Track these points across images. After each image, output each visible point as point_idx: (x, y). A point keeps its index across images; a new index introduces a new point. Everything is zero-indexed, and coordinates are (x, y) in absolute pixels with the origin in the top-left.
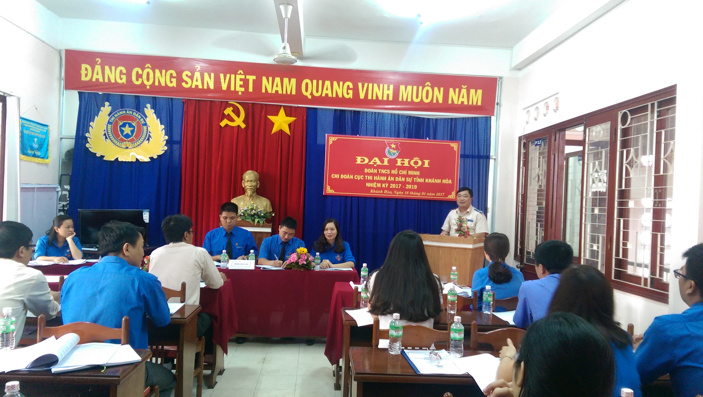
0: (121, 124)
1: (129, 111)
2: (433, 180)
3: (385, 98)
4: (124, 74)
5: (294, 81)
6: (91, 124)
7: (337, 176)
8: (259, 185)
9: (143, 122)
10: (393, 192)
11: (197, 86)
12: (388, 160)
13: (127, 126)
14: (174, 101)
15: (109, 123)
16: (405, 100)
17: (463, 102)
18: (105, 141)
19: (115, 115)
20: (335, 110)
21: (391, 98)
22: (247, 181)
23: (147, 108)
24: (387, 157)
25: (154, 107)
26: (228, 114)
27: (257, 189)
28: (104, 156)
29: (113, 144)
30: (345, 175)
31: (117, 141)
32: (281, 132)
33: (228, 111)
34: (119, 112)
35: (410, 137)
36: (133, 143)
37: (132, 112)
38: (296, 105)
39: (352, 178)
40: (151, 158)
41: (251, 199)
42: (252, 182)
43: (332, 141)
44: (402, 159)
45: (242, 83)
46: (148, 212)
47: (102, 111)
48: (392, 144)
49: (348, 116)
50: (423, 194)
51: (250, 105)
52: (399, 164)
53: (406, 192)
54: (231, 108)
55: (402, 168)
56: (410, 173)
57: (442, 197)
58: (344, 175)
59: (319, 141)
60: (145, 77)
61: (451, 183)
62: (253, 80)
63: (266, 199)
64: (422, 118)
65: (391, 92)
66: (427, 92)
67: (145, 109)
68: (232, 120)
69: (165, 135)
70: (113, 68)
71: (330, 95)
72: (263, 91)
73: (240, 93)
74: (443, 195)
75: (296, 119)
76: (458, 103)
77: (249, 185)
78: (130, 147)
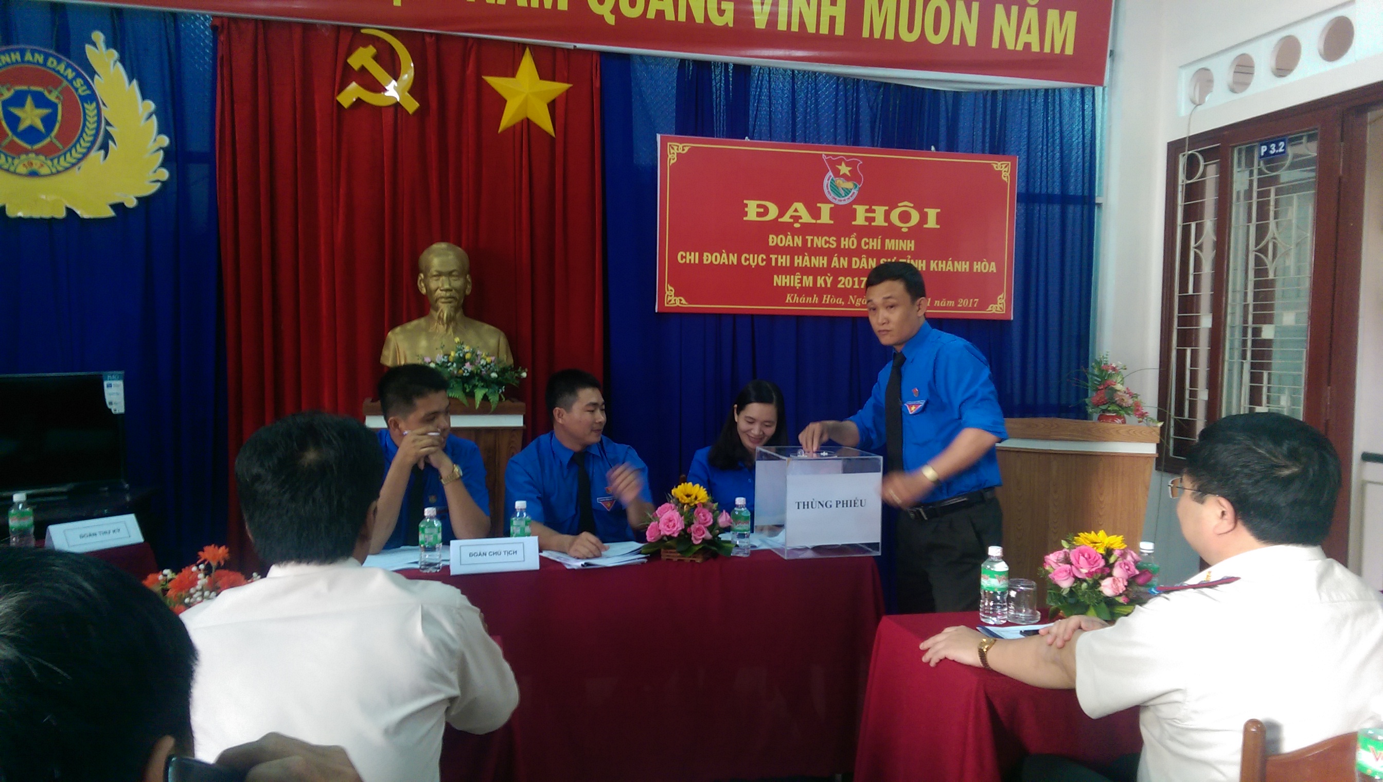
1: (33, 52)
2: (950, 263)
7: (692, 258)
8: (469, 287)
9: (83, 91)
10: (846, 299)
12: (831, 209)
13: (29, 101)
14: (182, 25)
16: (877, 35)
17: (1027, 46)
20: (683, 61)
21: (839, 30)
22: (435, 273)
23: (94, 44)
24: (827, 201)
25: (117, 41)
30: (715, 254)
32: (527, 125)
33: (363, 58)
35: (888, 143)
37: (42, 56)
38: (570, 45)
39: (735, 263)
40: (118, 207)
43: (675, 156)
44: (867, 207)
46: (118, 379)
48: (841, 165)
49: (718, 80)
51: (428, 39)
52: (860, 220)
54: (372, 50)
55: (869, 231)
56: (890, 244)
57: (973, 309)
58: (712, 254)
59: (641, 158)
61: (995, 271)
65: (840, 12)
66: (938, 12)
67: (87, 46)
68: (376, 87)
71: (670, 16)
73: (397, 2)
74: (975, 306)
75: (571, 88)
76: (1015, 46)
77: (443, 285)
78: (45, 170)
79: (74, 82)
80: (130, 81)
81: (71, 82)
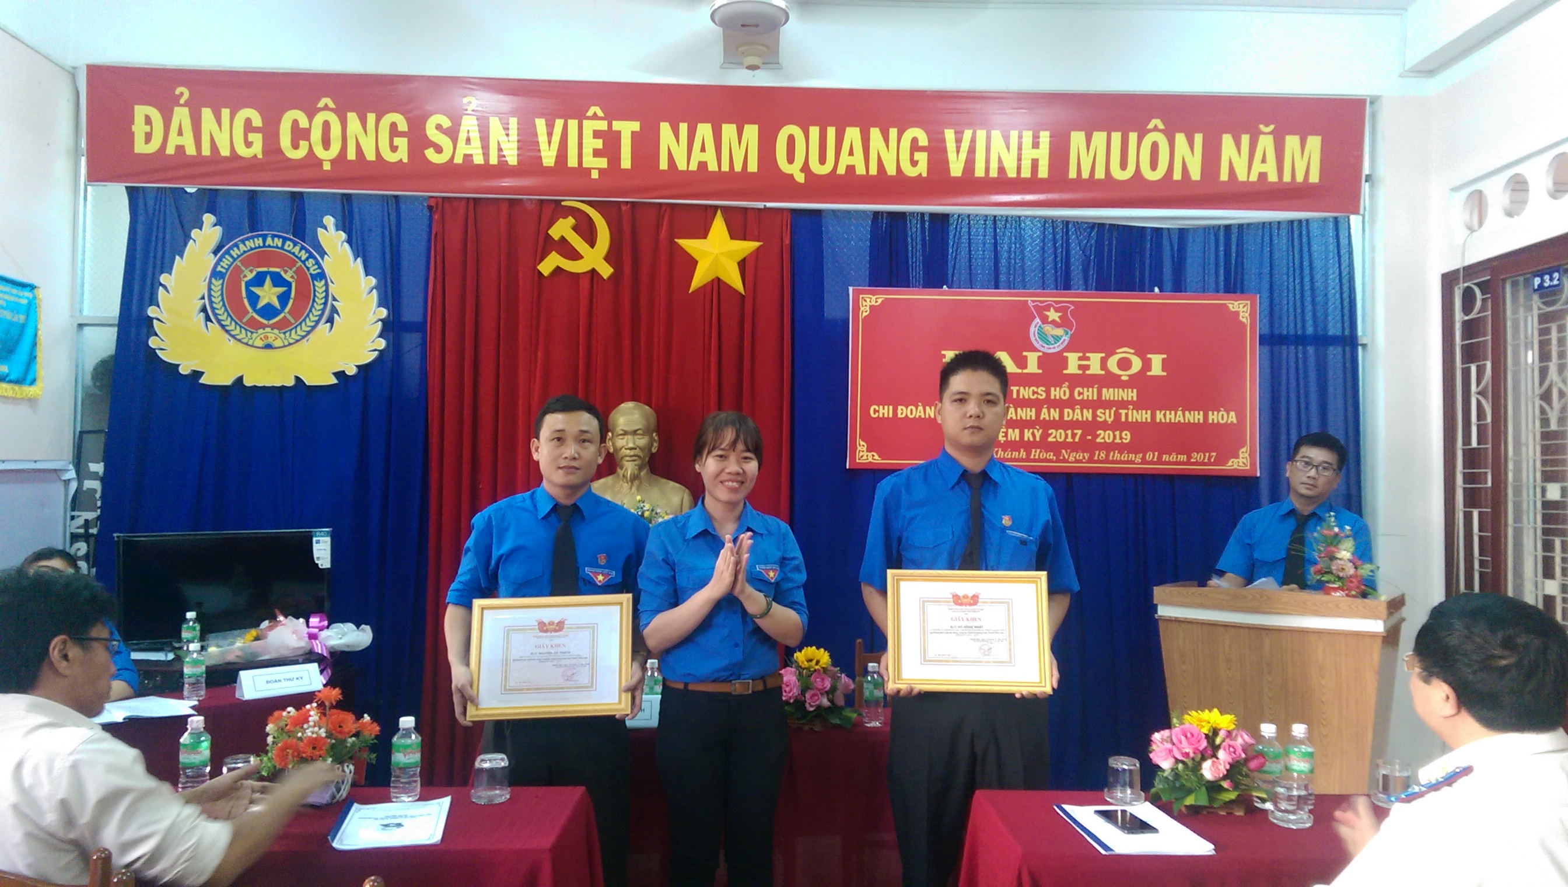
0: (250, 276)
1: (273, 237)
2: (1180, 413)
3: (1026, 173)
4: (256, 130)
5: (751, 132)
6: (163, 278)
7: (885, 411)
8: (656, 445)
9: (314, 270)
10: (1057, 454)
11: (468, 157)
12: (1039, 357)
13: (268, 280)
14: (403, 207)
15: (215, 274)
16: (1085, 175)
17: (1263, 176)
18: (205, 329)
19: (232, 252)
20: (876, 214)
21: (1043, 173)
22: (621, 432)
23: (326, 229)
24: (1034, 349)
25: (346, 225)
26: (563, 238)
27: (652, 456)
28: (202, 373)
29: (227, 336)
30: (910, 408)
31: (238, 327)
32: (718, 285)
33: (562, 229)
34: (243, 241)
35: (1103, 286)
36: (284, 333)
37: (281, 240)
38: (760, 205)
40: (340, 375)
41: (634, 489)
42: (636, 437)
43: (868, 309)
44: (1081, 354)
45: (599, 144)
46: (327, 536)
47: (194, 241)
48: (1049, 311)
49: (914, 229)
50: (1149, 456)
51: (624, 208)
52: (1073, 369)
53: (1097, 453)
54: (571, 221)
55: (1084, 380)
56: (1108, 394)
57: (1209, 464)
58: (907, 408)
59: (830, 311)
60: (316, 135)
61: (1235, 421)
62: (633, 132)
63: (678, 485)
64: (1138, 227)
65: (1043, 154)
66: (1155, 147)
67: (320, 230)
68: (574, 255)
69: (380, 305)
70: (225, 113)
71: (860, 170)
72: (664, 165)
73: (595, 175)
74: (1212, 460)
75: (761, 246)
76: (1248, 177)
77: (627, 444)
78: (278, 343)
79: (307, 262)
80: (356, 259)
81: (304, 262)
